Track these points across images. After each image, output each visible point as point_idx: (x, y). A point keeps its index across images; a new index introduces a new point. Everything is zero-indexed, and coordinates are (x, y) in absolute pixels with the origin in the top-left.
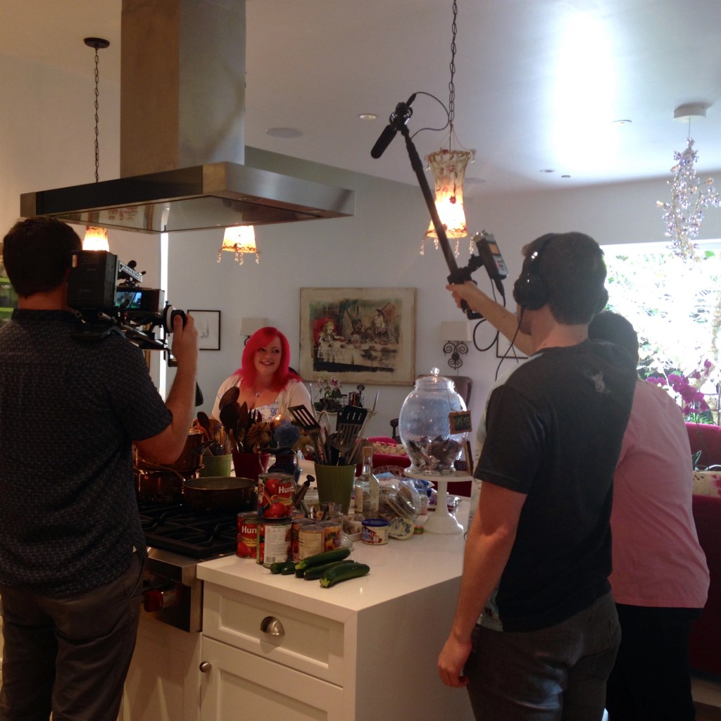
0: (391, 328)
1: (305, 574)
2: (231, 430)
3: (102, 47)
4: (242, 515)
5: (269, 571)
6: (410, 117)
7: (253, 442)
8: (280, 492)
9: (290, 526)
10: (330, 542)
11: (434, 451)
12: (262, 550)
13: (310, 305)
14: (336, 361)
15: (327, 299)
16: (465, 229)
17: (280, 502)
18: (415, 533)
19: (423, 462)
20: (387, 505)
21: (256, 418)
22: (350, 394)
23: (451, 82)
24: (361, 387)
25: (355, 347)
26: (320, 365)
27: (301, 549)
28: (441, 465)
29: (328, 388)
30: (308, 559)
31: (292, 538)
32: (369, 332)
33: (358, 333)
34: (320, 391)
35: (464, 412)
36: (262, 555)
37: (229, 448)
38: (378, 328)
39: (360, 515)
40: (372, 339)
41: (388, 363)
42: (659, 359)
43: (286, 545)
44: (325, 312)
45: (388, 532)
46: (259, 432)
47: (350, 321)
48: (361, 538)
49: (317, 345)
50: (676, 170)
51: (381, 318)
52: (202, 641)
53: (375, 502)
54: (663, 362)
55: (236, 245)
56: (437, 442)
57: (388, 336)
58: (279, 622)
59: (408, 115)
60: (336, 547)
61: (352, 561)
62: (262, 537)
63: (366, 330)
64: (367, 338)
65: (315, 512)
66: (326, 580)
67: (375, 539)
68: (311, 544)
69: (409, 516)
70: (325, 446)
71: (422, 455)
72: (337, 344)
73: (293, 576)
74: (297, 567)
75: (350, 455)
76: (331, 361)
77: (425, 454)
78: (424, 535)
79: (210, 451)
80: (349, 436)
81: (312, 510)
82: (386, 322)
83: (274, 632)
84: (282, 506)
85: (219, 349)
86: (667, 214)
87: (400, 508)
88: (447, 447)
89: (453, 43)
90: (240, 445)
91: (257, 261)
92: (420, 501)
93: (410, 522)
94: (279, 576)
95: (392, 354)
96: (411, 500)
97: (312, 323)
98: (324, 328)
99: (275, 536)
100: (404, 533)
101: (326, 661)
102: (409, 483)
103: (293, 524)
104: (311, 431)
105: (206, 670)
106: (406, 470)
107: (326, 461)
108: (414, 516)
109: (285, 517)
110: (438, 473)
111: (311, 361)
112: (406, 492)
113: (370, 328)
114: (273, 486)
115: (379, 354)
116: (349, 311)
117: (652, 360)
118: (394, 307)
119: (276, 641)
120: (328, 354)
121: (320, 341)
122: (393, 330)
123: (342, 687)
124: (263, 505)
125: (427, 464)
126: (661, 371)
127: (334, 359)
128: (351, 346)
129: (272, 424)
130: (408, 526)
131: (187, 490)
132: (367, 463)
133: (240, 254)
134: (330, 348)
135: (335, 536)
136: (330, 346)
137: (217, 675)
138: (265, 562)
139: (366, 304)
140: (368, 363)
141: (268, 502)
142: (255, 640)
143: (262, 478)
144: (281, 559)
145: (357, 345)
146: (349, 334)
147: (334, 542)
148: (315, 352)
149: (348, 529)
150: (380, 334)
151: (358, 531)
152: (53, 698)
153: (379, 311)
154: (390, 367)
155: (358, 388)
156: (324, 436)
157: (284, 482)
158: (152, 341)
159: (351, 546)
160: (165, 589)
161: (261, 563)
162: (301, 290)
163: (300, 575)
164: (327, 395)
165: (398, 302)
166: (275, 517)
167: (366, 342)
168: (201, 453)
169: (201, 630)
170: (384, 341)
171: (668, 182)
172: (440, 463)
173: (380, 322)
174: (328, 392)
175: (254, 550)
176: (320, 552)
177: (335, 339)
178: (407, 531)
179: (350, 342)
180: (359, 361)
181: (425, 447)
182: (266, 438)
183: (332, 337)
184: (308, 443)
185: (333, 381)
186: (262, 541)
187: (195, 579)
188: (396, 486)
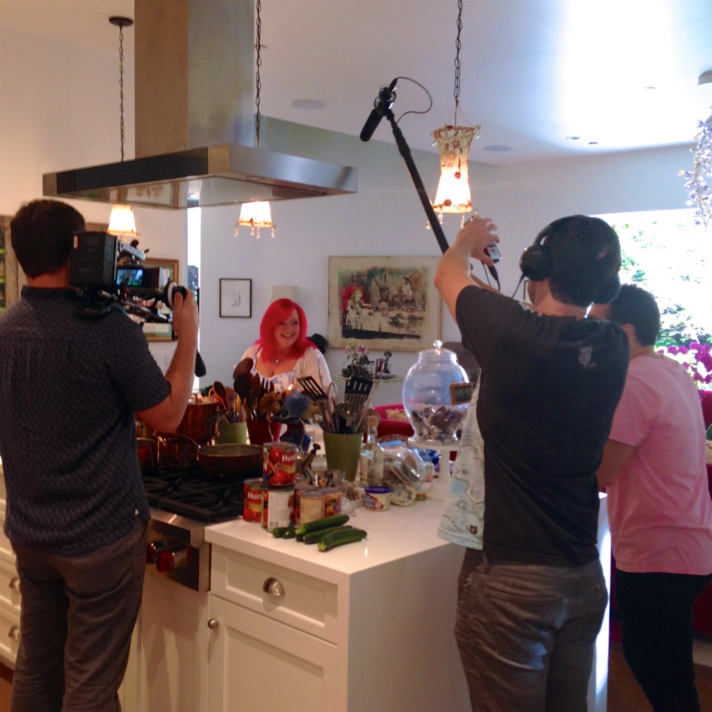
0: (418, 296)
1: (304, 538)
2: (245, 400)
3: (126, 25)
4: (248, 482)
5: (271, 535)
6: (393, 101)
7: (265, 411)
8: (283, 460)
9: (292, 493)
10: (330, 508)
11: (436, 421)
12: (266, 514)
13: (339, 274)
14: (364, 329)
15: (355, 268)
16: (470, 204)
17: (284, 470)
18: (417, 500)
19: (425, 432)
20: (391, 473)
21: (269, 388)
22: (377, 360)
23: (457, 58)
24: (389, 354)
25: (383, 315)
26: (348, 332)
27: (302, 515)
28: (443, 435)
29: (356, 354)
30: (308, 524)
31: (295, 503)
32: (396, 299)
33: (386, 301)
34: (348, 358)
35: (465, 383)
36: (266, 520)
37: (245, 416)
38: (405, 295)
39: (364, 482)
40: (399, 307)
41: (415, 330)
42: (692, 325)
43: (289, 511)
44: (353, 280)
45: (390, 498)
46: (271, 401)
47: (377, 289)
48: (364, 504)
49: (345, 312)
50: (700, 138)
51: (408, 286)
52: (210, 598)
53: (380, 470)
54: (697, 328)
55: (251, 220)
56: (439, 413)
57: (415, 303)
58: (280, 584)
59: (391, 99)
60: (336, 512)
61: (351, 527)
62: (266, 502)
63: (393, 298)
64: (394, 306)
65: (319, 478)
66: (323, 544)
67: (377, 505)
68: (312, 510)
69: (413, 483)
70: (334, 416)
71: (424, 424)
72: (365, 312)
73: (294, 540)
74: (297, 532)
75: (357, 424)
76: (359, 328)
77: (427, 424)
78: (427, 502)
79: (226, 419)
80: (355, 406)
81: (316, 477)
82: (413, 289)
83: (275, 592)
84: (286, 473)
85: (251, 316)
86: (690, 182)
87: (404, 475)
88: (449, 416)
89: (459, 19)
90: (253, 414)
91: (273, 234)
92: (424, 469)
93: (413, 490)
94: (281, 540)
95: (419, 321)
96: (415, 467)
97: (340, 291)
98: (352, 296)
99: (278, 502)
100: (406, 500)
101: (322, 620)
102: (413, 451)
103: (296, 491)
104: (320, 401)
105: (214, 627)
106: (409, 439)
107: (334, 430)
108: (419, 483)
109: (289, 484)
110: (439, 442)
111: (339, 328)
112: (410, 460)
113: (397, 296)
114: (277, 454)
115: (406, 322)
116: (377, 278)
117: (685, 327)
118: (421, 275)
119: (277, 601)
120: (356, 322)
121: (349, 308)
122: (420, 298)
123: (336, 645)
124: (267, 472)
125: (430, 433)
126: (694, 337)
127: (362, 326)
128: (379, 314)
129: (284, 394)
130: (410, 493)
131: (201, 456)
132: (372, 432)
133: (256, 228)
134: (358, 316)
135: (336, 502)
136: (358, 313)
137: (224, 632)
138: (268, 526)
139: (393, 272)
140: (395, 330)
141: (271, 469)
142: (258, 599)
143: (266, 447)
144: (284, 523)
145: (385, 313)
146: (377, 302)
147: (334, 508)
148: (344, 320)
149: (352, 495)
150: (407, 302)
151: (362, 497)
152: (66, 650)
153: (406, 279)
154: (417, 334)
155: (385, 355)
156: (332, 406)
157: (288, 451)
158: (154, 316)
159: (353, 511)
160: (176, 550)
161: (265, 527)
162: (330, 258)
163: (300, 539)
164: (355, 362)
165: (425, 270)
166: (279, 484)
167: (393, 310)
168: (215, 421)
169: (209, 589)
170: (411, 309)
171: (691, 150)
172: (442, 433)
173: (407, 290)
174: (356, 359)
175: (259, 515)
176: (320, 517)
177: (362, 307)
178: (409, 498)
179: (377, 309)
180: (386, 328)
181: (427, 417)
182: (277, 407)
183: (360, 304)
184: (317, 412)
185: (361, 348)
186: (266, 507)
187: (204, 542)
188: (401, 454)
